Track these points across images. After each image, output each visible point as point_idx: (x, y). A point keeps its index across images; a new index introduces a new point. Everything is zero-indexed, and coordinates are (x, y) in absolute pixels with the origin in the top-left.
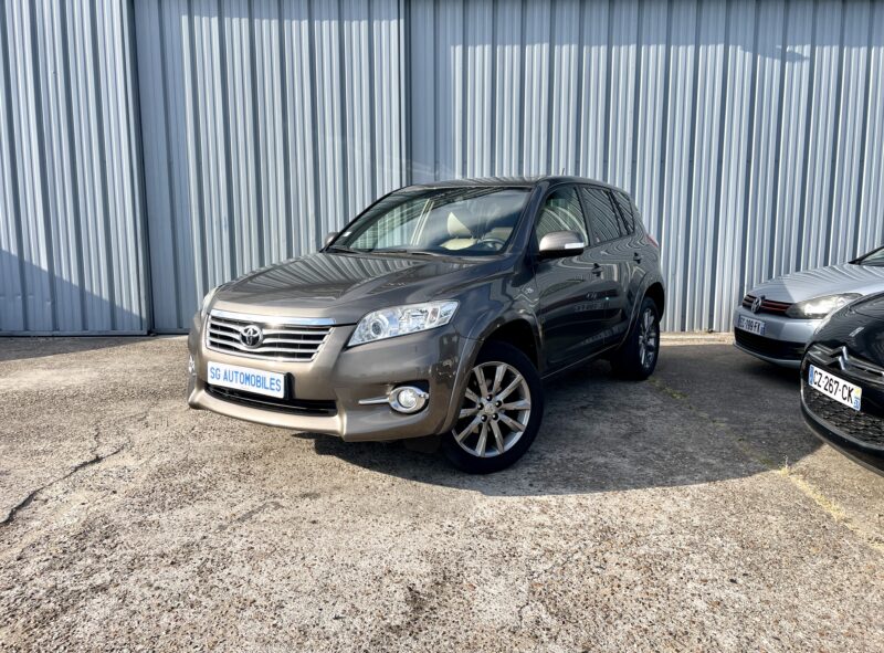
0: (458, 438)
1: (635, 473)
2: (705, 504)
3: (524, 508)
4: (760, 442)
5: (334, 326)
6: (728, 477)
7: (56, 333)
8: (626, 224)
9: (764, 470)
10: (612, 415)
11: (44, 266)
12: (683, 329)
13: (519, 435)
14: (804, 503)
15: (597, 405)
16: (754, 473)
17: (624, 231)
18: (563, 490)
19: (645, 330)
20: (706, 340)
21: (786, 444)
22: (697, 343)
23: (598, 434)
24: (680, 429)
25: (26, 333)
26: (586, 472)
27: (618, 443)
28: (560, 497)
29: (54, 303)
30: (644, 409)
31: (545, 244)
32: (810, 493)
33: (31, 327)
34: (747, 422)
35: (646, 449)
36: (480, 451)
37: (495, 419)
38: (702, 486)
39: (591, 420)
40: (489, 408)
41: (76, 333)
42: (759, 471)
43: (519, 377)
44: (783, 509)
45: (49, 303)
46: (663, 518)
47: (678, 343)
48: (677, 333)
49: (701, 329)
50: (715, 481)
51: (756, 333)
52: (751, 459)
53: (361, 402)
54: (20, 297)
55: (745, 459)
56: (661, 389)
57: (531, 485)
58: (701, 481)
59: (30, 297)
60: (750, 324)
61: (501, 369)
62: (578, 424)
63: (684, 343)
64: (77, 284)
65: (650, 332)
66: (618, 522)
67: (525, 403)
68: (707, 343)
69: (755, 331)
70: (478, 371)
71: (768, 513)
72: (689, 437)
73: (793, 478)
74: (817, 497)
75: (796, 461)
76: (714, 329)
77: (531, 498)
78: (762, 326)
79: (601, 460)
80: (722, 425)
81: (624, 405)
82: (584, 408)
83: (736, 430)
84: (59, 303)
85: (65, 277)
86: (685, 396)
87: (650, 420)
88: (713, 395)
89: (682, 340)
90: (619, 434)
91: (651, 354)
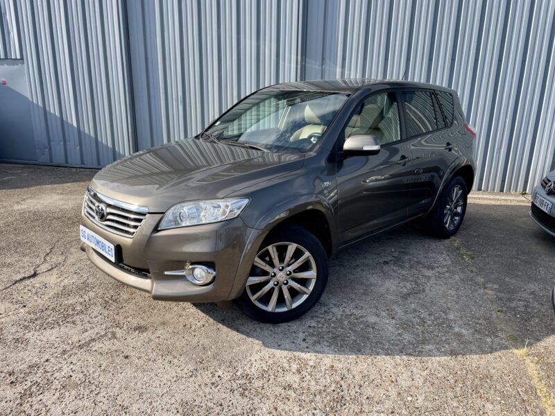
0: (253, 298)
1: (393, 338)
2: (436, 382)
3: (286, 365)
4: (515, 315)
5: (149, 213)
6: (471, 352)
7: (83, 166)
8: (445, 118)
9: (506, 348)
10: (404, 272)
11: (75, 124)
12: (502, 190)
13: (305, 297)
14: (526, 392)
15: (398, 261)
16: (496, 350)
17: (441, 124)
18: (326, 349)
19: (452, 201)
20: (517, 201)
21: (537, 320)
22: (509, 203)
23: (384, 292)
24: (454, 293)
25: (66, 165)
26: (355, 331)
27: (395, 302)
28: (320, 356)
29: (81, 147)
30: (433, 268)
31: (349, 144)
32: (535, 381)
33: (69, 161)
34: (513, 292)
35: (416, 311)
36: (271, 307)
37: (285, 284)
38: (443, 359)
39: (386, 276)
40: (281, 276)
41: (94, 166)
42: (501, 348)
43: (307, 254)
44: (503, 397)
45: (78, 148)
46: (393, 393)
47: (493, 203)
48: (496, 194)
49: (516, 191)
50: (456, 354)
51: (545, 210)
52: (500, 334)
53: (166, 273)
54: (62, 143)
55: (493, 333)
56: (458, 249)
57: (304, 340)
58: (445, 354)
59: (68, 143)
60: (542, 202)
61: (292, 248)
62: (374, 279)
63: (498, 203)
64: (94, 136)
65: (457, 201)
66: (353, 393)
67: (312, 274)
68: (518, 204)
69: (544, 209)
70: (271, 249)
71: (488, 400)
72: (457, 303)
73: (528, 361)
74: (541, 387)
75: (539, 340)
76: (527, 192)
77: (297, 354)
78: (550, 206)
79: (372, 319)
80: (490, 292)
81: (418, 263)
82: (386, 263)
83: (501, 299)
84: (84, 147)
85: (87, 131)
86: (473, 258)
87: (433, 281)
88: (496, 259)
89: (498, 200)
90: (401, 293)
91: (457, 218)
